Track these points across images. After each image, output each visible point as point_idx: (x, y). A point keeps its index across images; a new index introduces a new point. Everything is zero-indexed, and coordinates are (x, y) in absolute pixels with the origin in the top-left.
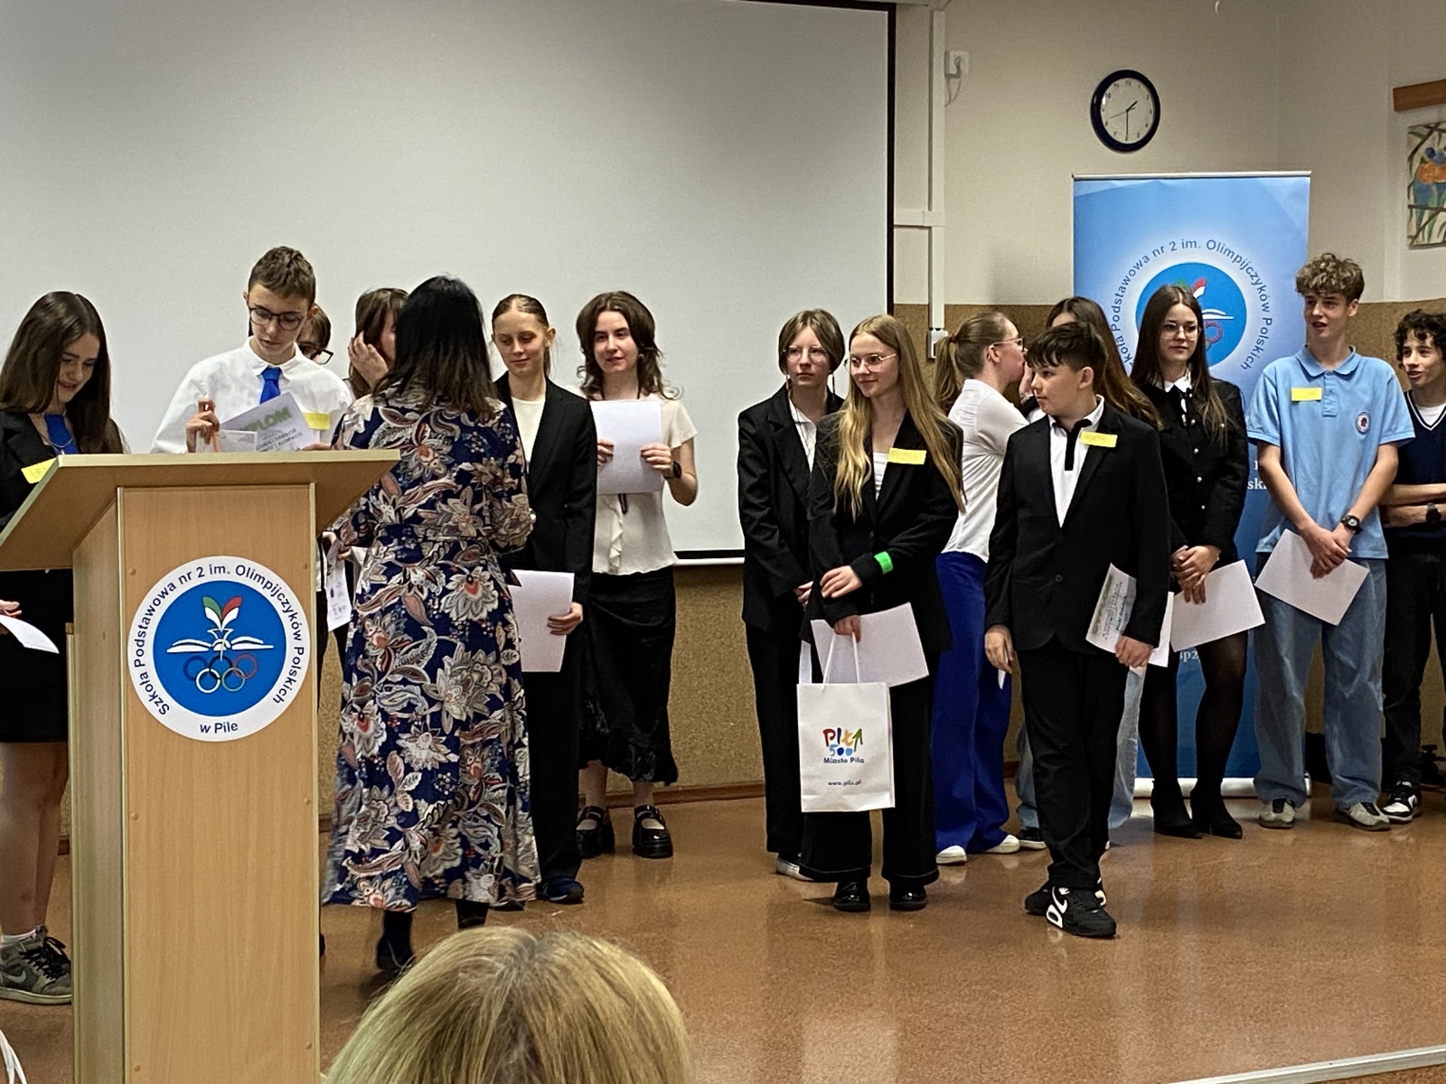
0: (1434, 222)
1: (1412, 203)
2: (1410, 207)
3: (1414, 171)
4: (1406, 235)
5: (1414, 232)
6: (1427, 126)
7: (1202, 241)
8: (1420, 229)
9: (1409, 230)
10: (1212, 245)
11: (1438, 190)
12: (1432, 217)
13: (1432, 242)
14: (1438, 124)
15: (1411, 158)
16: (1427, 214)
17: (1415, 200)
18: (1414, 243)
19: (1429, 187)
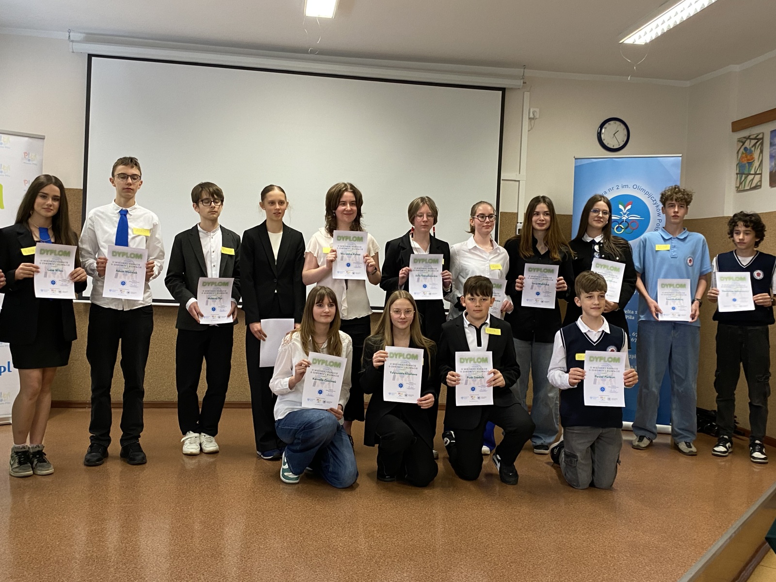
0: (746, 181)
1: (738, 172)
2: (737, 174)
3: (739, 158)
4: (735, 186)
5: (738, 185)
6: (744, 138)
7: (631, 185)
8: (741, 183)
9: (736, 184)
10: (635, 187)
11: (748, 165)
12: (746, 178)
13: (746, 189)
14: (750, 136)
15: (738, 152)
16: (744, 176)
17: (739, 171)
18: (739, 190)
19: (745, 164)
